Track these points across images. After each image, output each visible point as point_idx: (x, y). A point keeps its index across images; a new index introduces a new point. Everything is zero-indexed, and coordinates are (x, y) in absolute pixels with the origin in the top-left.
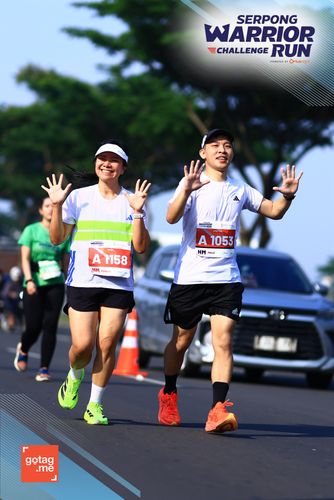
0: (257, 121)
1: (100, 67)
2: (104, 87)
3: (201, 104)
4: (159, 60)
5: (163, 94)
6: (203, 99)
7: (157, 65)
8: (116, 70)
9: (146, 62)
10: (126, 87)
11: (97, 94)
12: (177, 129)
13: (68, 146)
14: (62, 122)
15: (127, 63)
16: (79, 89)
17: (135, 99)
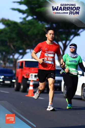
0: (61, 30)
1: (20, 18)
2: (21, 23)
3: (47, 26)
4: (35, 16)
5: (37, 24)
6: (47, 25)
7: (35, 17)
8: (24, 19)
9: (32, 16)
10: (27, 22)
11: (20, 24)
12: (40, 33)
13: (13, 39)
14: (11, 32)
15: (27, 16)
16: (15, 23)
17: (30, 26)
